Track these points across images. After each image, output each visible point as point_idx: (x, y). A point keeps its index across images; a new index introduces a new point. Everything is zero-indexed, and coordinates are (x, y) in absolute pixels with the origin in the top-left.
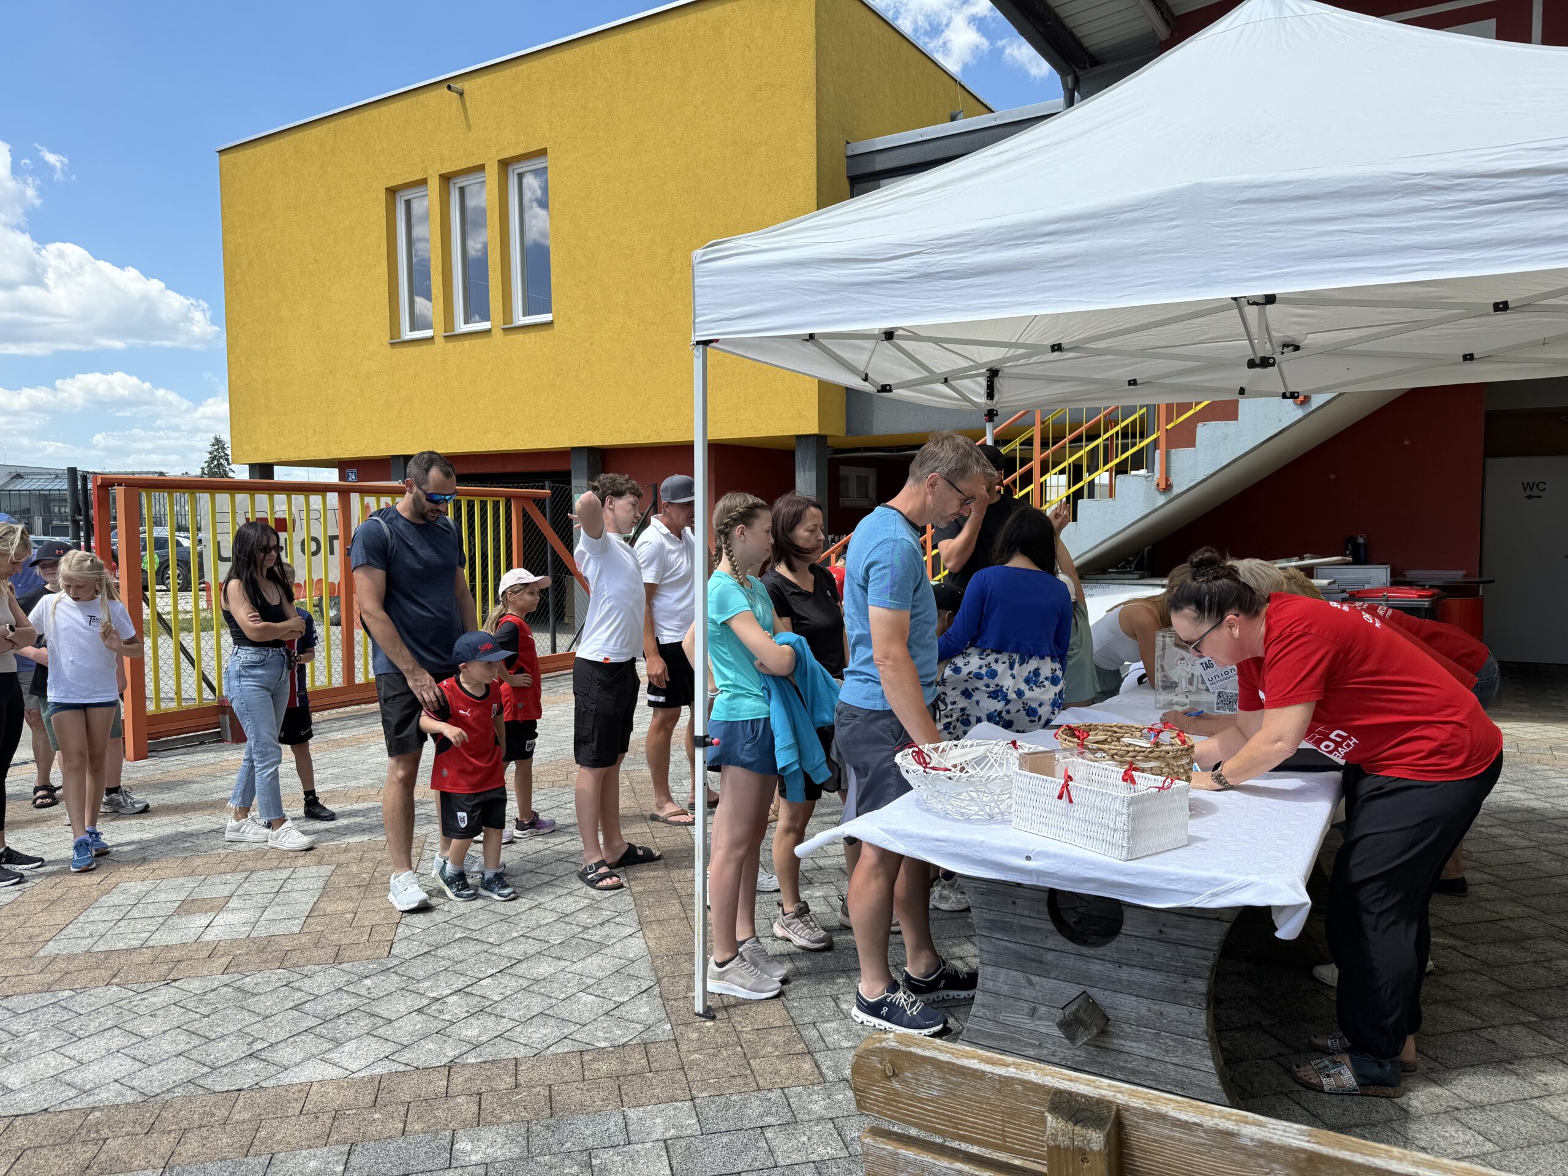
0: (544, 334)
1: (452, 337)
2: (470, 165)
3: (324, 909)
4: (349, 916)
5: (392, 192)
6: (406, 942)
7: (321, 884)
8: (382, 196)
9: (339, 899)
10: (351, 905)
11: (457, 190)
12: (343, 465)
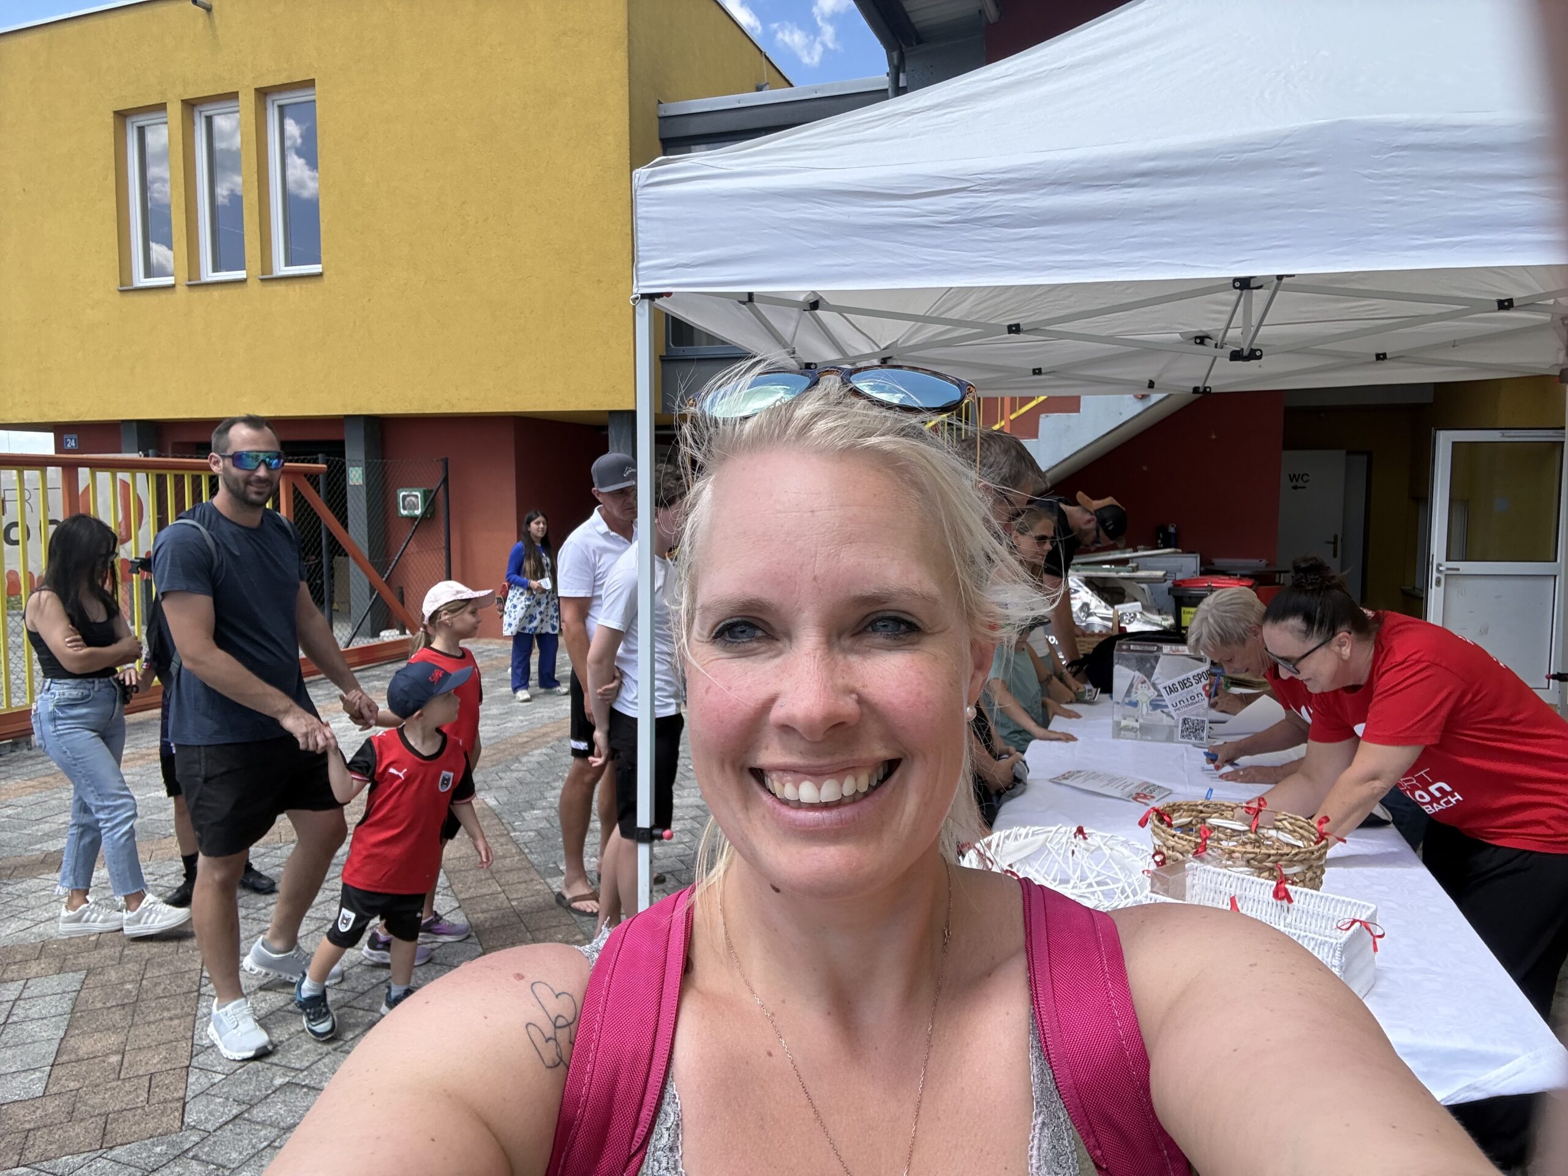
0: (310, 286)
1: (196, 285)
2: (220, 92)
3: (75, 1050)
4: (115, 1059)
5: (122, 116)
6: (203, 1100)
7: (66, 1005)
8: (110, 120)
9: (97, 1030)
10: (114, 1040)
11: (203, 120)
12: (60, 429)
